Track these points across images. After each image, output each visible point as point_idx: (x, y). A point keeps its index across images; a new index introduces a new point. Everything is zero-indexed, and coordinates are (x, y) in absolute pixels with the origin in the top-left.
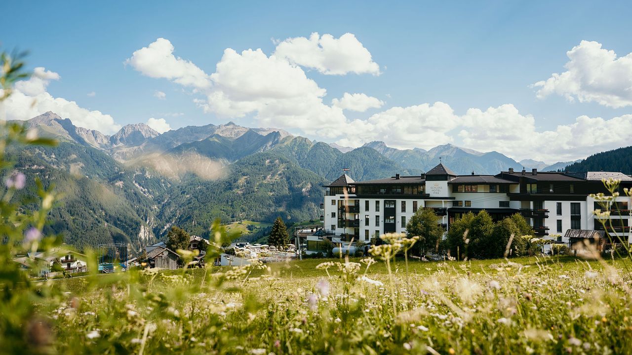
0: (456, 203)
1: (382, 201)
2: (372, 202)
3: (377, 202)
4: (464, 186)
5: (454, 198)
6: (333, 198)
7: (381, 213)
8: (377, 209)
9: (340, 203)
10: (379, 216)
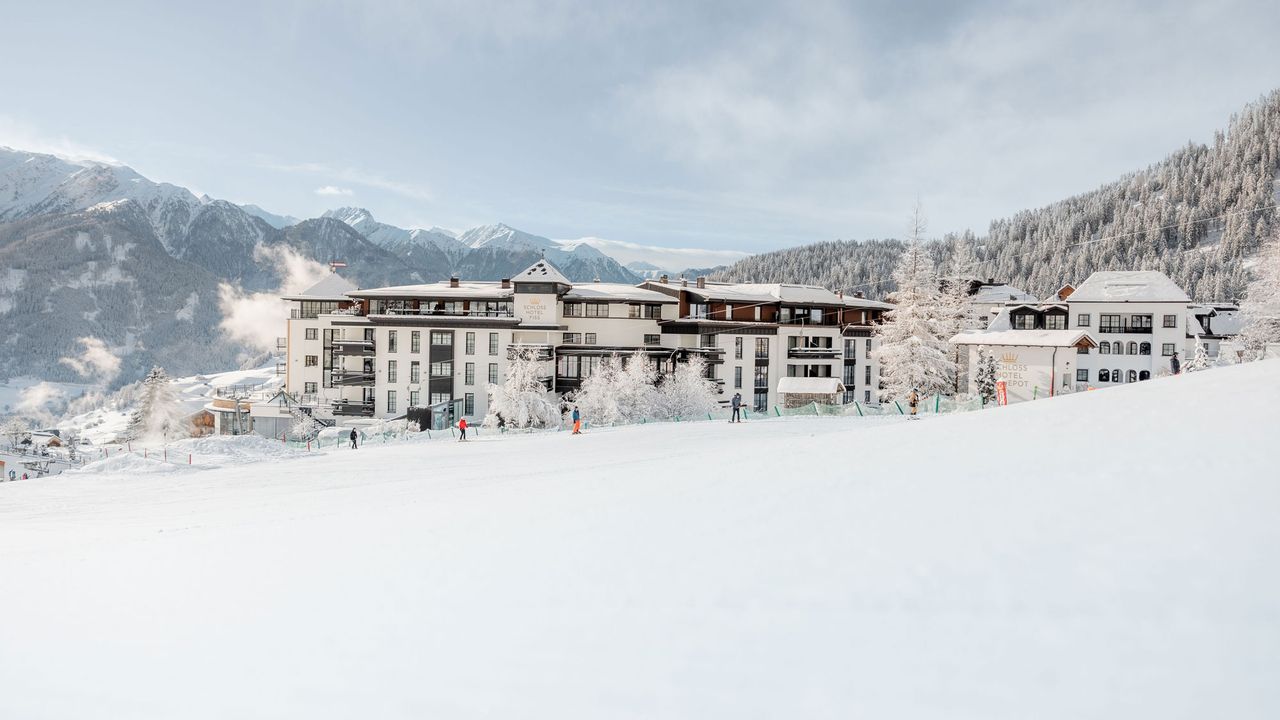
0: (567, 336)
1: (425, 332)
2: (404, 334)
3: (415, 335)
4: (584, 305)
5: (566, 328)
6: (310, 323)
7: (424, 356)
8: (415, 349)
9: (329, 334)
10: (418, 363)
